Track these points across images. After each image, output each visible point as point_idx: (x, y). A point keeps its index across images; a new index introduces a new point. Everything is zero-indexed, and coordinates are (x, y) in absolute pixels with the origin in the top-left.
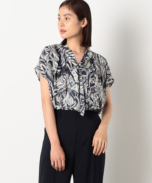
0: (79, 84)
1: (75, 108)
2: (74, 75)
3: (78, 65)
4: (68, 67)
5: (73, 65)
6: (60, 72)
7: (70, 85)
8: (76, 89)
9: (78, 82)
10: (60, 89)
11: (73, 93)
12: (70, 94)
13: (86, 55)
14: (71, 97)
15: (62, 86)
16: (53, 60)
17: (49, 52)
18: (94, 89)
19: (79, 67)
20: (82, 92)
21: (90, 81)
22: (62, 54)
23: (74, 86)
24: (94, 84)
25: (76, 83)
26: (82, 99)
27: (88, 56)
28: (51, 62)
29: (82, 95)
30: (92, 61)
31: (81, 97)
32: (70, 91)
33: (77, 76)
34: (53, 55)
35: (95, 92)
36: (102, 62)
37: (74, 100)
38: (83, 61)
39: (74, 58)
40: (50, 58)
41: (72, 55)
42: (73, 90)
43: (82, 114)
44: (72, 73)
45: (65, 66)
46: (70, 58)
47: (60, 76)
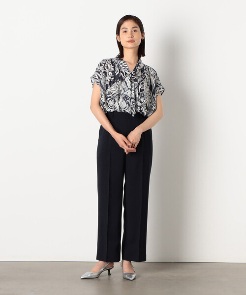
0: (131, 90)
1: (127, 111)
2: (127, 82)
3: (131, 73)
4: (121, 76)
5: (126, 73)
6: (114, 80)
7: (123, 91)
8: (129, 94)
9: (130, 88)
10: (113, 94)
11: (126, 97)
12: (123, 98)
13: (138, 65)
14: (124, 101)
15: (115, 92)
16: (107, 71)
17: (105, 64)
18: (143, 93)
19: (132, 75)
20: (133, 97)
21: (140, 87)
22: (116, 65)
23: (127, 92)
24: (143, 90)
25: (129, 89)
26: (133, 102)
27: (139, 66)
28: (105, 73)
29: (133, 98)
30: (142, 70)
31: (132, 100)
32: (123, 96)
33: (130, 83)
34: (107, 67)
35: (144, 96)
36: (152, 73)
37: (127, 103)
38: (135, 70)
39: (127, 68)
40: (105, 69)
41: (126, 66)
42: (126, 95)
43: (133, 115)
44: (126, 80)
45: (119, 74)
46: (123, 68)
47: (114, 83)
